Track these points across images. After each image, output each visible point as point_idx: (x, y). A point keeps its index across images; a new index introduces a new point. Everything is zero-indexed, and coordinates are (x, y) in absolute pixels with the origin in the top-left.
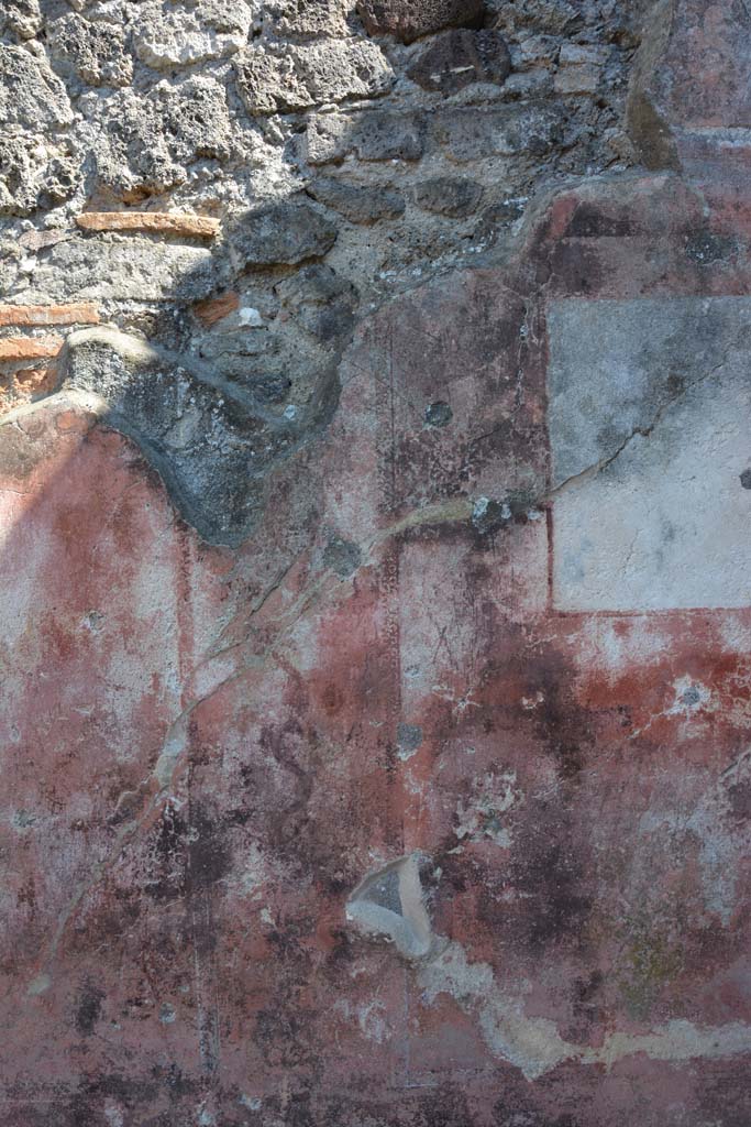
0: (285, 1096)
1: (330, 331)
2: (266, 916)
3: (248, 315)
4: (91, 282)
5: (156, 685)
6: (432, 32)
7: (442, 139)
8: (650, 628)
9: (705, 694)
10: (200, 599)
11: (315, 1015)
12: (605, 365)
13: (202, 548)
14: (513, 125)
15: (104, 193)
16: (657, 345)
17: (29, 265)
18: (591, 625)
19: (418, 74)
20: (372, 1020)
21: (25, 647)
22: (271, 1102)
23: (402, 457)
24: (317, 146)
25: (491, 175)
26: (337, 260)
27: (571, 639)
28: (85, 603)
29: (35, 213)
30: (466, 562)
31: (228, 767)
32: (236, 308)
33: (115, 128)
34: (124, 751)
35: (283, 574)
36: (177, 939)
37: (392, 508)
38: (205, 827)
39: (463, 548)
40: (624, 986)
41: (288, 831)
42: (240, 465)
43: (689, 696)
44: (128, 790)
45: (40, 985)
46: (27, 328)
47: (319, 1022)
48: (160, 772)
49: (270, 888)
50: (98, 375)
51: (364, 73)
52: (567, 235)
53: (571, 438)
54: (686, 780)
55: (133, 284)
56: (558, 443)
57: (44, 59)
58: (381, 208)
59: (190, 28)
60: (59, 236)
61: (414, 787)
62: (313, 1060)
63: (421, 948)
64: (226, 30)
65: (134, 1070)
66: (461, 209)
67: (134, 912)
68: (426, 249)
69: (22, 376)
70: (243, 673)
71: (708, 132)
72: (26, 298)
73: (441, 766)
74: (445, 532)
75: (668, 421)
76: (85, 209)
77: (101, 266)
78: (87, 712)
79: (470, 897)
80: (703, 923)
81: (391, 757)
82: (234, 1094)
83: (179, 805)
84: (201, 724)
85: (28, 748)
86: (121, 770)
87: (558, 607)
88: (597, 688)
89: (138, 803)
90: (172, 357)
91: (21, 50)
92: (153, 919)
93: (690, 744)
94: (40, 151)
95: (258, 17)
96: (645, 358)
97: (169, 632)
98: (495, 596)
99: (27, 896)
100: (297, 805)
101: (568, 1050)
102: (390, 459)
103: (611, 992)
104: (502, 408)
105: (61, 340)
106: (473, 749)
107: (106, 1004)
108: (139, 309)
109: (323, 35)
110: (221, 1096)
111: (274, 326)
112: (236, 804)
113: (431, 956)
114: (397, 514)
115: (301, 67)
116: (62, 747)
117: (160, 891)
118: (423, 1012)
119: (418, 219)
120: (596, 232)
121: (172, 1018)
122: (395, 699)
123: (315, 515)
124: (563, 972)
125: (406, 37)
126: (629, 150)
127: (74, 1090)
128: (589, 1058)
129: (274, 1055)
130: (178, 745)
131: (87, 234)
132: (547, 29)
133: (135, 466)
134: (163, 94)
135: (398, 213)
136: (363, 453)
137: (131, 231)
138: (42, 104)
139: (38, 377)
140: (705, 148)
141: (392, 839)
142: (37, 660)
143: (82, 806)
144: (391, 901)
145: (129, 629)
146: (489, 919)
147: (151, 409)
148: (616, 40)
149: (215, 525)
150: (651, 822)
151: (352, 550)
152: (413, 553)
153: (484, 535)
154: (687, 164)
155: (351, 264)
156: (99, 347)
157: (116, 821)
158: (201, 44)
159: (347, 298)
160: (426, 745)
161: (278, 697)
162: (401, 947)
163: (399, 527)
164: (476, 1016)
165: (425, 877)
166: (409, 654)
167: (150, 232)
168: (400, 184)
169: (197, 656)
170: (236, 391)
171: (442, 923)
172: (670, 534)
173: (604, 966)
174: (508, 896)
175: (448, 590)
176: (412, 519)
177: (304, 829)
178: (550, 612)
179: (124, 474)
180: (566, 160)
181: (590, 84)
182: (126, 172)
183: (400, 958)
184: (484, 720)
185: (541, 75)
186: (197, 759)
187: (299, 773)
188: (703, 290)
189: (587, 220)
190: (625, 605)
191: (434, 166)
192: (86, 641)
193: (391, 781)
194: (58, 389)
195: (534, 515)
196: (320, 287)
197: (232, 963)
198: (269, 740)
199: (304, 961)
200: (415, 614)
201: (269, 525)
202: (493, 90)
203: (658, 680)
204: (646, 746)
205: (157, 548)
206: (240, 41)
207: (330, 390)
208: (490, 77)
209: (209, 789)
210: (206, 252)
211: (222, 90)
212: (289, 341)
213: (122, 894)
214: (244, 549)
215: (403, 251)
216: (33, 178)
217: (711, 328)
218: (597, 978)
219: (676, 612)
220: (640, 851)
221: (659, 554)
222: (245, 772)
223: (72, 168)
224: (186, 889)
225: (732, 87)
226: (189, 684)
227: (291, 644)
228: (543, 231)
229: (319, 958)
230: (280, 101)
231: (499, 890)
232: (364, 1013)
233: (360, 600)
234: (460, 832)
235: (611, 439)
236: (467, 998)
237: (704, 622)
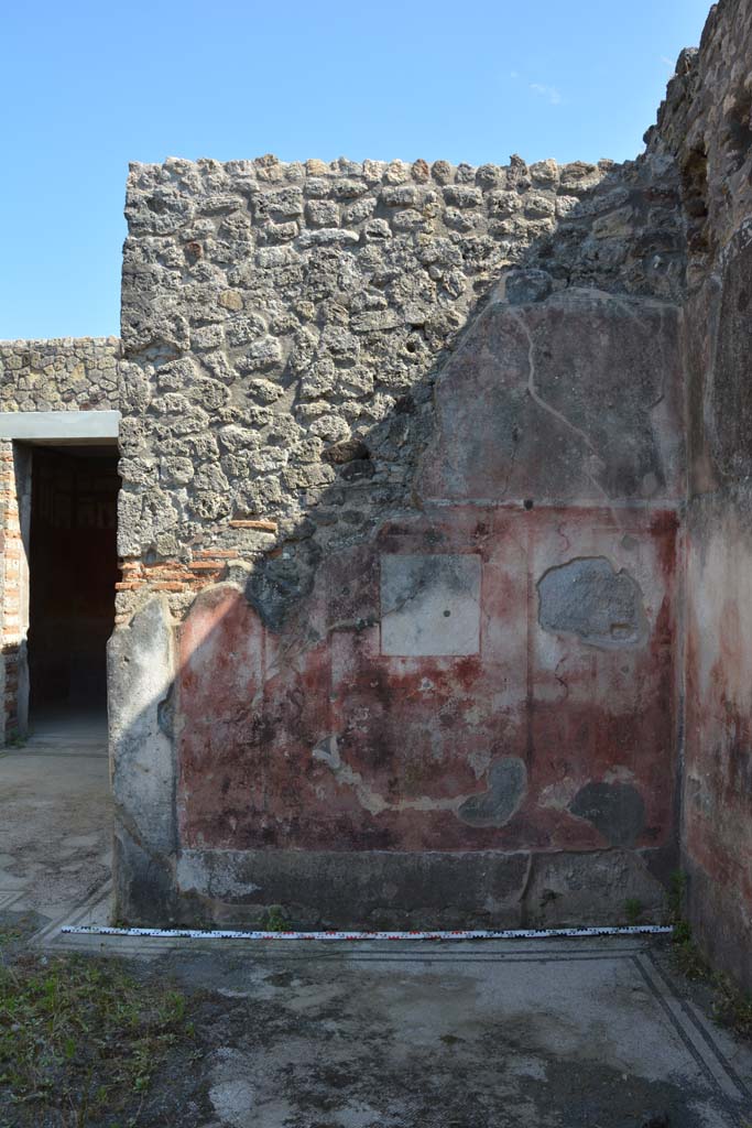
0: (290, 818)
1: (312, 562)
2: (286, 754)
3: (286, 555)
4: (235, 545)
5: (254, 676)
6: (348, 460)
7: (351, 497)
8: (413, 662)
9: (432, 684)
10: (268, 648)
11: (301, 789)
12: (399, 577)
13: (270, 632)
14: (374, 494)
15: (239, 514)
16: (416, 570)
17: (214, 538)
18: (393, 660)
19: (343, 475)
20: (320, 791)
21: (211, 663)
22: (286, 819)
23: (334, 605)
24: (310, 500)
25: (367, 510)
26: (316, 537)
27: (387, 664)
28: (231, 649)
29: (216, 520)
30: (353, 639)
31: (276, 703)
32: (282, 553)
33: (243, 492)
34: (242, 697)
35: (296, 641)
36: (256, 761)
37: (330, 621)
38: (268, 723)
39: (352, 635)
40: (406, 784)
41: (295, 724)
42: (282, 606)
43: (426, 685)
44: (243, 709)
45: (210, 776)
46: (213, 559)
47: (302, 792)
48: (253, 704)
49: (288, 744)
50: (237, 576)
51: (325, 475)
52: (389, 533)
53: (387, 600)
54: (425, 713)
55: (248, 545)
56: (383, 601)
57: (220, 469)
58: (330, 520)
59: (268, 460)
60: (224, 529)
61: (336, 711)
62: (300, 805)
63: (337, 766)
64: (280, 461)
65: (240, 807)
66: (357, 522)
67: (243, 751)
68: (346, 535)
69: (211, 574)
70: (281, 672)
71: (435, 501)
72: (213, 549)
73: (345, 704)
74: (346, 629)
75: (419, 595)
76: (233, 519)
77: (238, 539)
78: (230, 685)
79: (353, 749)
80: (432, 762)
81: (328, 701)
82: (273, 817)
83: (259, 715)
84: (268, 688)
85: (210, 696)
86: (240, 703)
87: (383, 654)
88: (396, 680)
89: (246, 715)
90: (261, 571)
91: (213, 466)
92: (249, 754)
93: (427, 700)
94: (218, 499)
95: (290, 455)
96: (412, 574)
97: (258, 659)
98: (363, 650)
99: (208, 745)
100: (297, 717)
101: (386, 805)
102: (330, 605)
103: (401, 784)
104: (366, 590)
105: (224, 563)
106: (355, 699)
107: (232, 783)
108: (250, 554)
109: (312, 462)
110: (269, 817)
111: (295, 559)
112: (278, 716)
113: (340, 769)
114: (331, 623)
115: (305, 473)
116: (222, 696)
117: (252, 745)
118: (337, 789)
119: (342, 524)
120: (398, 533)
121: (253, 789)
122: (330, 682)
123: (306, 623)
124: (385, 777)
125: (340, 462)
126: (412, 503)
127: (220, 813)
128: (394, 809)
129: (288, 803)
130: (259, 696)
131: (234, 528)
132: (388, 460)
133: (249, 606)
134: (259, 481)
135: (336, 522)
136: (321, 604)
137: (248, 528)
138: (220, 484)
139: (217, 574)
140: (434, 506)
141: (328, 728)
142: (215, 666)
143: (227, 715)
144: (327, 750)
145: (245, 657)
146: (359, 757)
147: (254, 588)
148: (410, 464)
149: (274, 625)
150: (414, 726)
151: (317, 634)
152: (337, 636)
153: (359, 631)
154: (427, 512)
155: (320, 540)
156: (238, 567)
157: (239, 720)
158: (272, 465)
159: (318, 551)
160: (339, 698)
161: (292, 680)
162: (330, 765)
163: (332, 627)
164: (355, 792)
165: (339, 742)
166: (335, 668)
167: (255, 528)
168: (337, 512)
169: (267, 666)
170: (281, 582)
171: (344, 757)
172: (419, 631)
173: (399, 776)
174: (366, 749)
175: (347, 648)
176: (337, 625)
177: (300, 725)
178: (380, 655)
179: (246, 608)
180: (392, 505)
181: (400, 480)
182: (247, 508)
183: (330, 769)
184: (358, 690)
185: (385, 475)
186: (266, 700)
187: (299, 706)
188: (432, 552)
189: (394, 529)
190: (405, 654)
191: (348, 507)
192: (232, 661)
193: (328, 709)
194: (224, 580)
195: (375, 624)
196: (309, 547)
197: (275, 770)
198: (289, 694)
199: (298, 770)
200: (337, 655)
201: (291, 625)
202: (368, 481)
203: (416, 679)
204: (412, 701)
205: (255, 632)
206: (285, 464)
207: (311, 583)
208: (367, 477)
209: (269, 711)
210: (272, 536)
211: (278, 480)
212: (299, 565)
213: (239, 745)
214: (283, 633)
215: (337, 535)
216: (216, 508)
217: (434, 565)
218: (396, 780)
219: (422, 657)
220: (411, 736)
221: (416, 638)
222: (281, 705)
223: (228, 505)
224: (260, 744)
225: (443, 486)
226: (264, 676)
227: (298, 664)
228: (380, 533)
229: (303, 769)
230: (297, 485)
231: (363, 747)
232: (317, 790)
233: (320, 650)
234: (350, 727)
235: (400, 600)
236: (352, 784)
237: (431, 660)
